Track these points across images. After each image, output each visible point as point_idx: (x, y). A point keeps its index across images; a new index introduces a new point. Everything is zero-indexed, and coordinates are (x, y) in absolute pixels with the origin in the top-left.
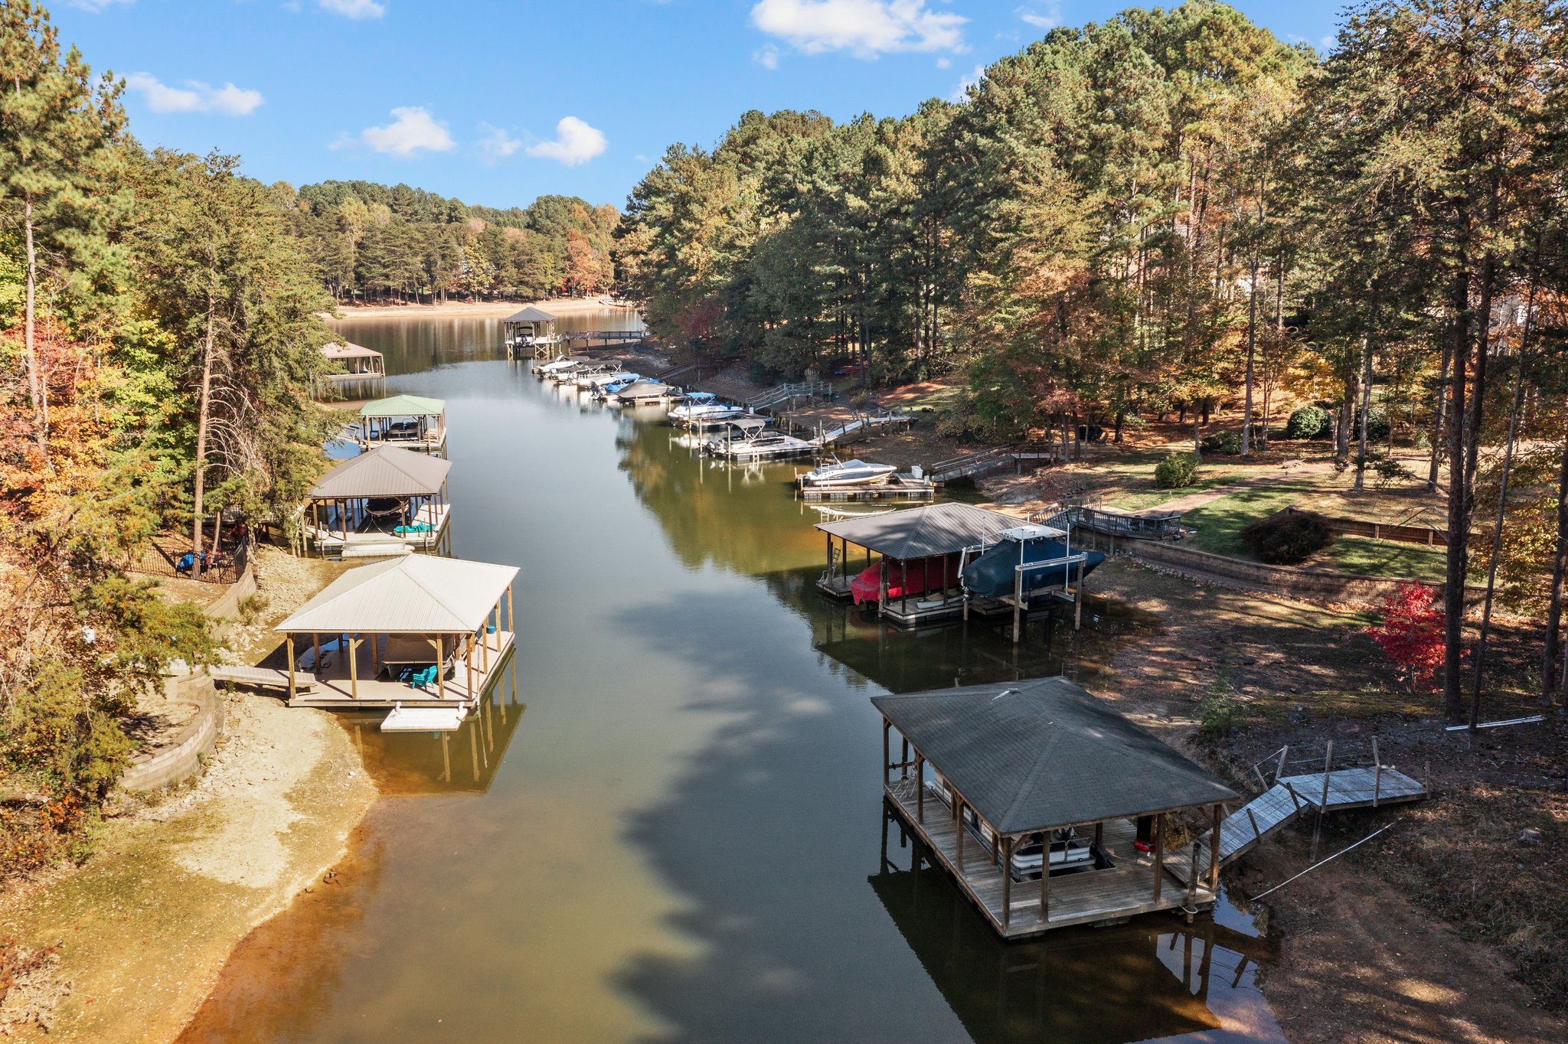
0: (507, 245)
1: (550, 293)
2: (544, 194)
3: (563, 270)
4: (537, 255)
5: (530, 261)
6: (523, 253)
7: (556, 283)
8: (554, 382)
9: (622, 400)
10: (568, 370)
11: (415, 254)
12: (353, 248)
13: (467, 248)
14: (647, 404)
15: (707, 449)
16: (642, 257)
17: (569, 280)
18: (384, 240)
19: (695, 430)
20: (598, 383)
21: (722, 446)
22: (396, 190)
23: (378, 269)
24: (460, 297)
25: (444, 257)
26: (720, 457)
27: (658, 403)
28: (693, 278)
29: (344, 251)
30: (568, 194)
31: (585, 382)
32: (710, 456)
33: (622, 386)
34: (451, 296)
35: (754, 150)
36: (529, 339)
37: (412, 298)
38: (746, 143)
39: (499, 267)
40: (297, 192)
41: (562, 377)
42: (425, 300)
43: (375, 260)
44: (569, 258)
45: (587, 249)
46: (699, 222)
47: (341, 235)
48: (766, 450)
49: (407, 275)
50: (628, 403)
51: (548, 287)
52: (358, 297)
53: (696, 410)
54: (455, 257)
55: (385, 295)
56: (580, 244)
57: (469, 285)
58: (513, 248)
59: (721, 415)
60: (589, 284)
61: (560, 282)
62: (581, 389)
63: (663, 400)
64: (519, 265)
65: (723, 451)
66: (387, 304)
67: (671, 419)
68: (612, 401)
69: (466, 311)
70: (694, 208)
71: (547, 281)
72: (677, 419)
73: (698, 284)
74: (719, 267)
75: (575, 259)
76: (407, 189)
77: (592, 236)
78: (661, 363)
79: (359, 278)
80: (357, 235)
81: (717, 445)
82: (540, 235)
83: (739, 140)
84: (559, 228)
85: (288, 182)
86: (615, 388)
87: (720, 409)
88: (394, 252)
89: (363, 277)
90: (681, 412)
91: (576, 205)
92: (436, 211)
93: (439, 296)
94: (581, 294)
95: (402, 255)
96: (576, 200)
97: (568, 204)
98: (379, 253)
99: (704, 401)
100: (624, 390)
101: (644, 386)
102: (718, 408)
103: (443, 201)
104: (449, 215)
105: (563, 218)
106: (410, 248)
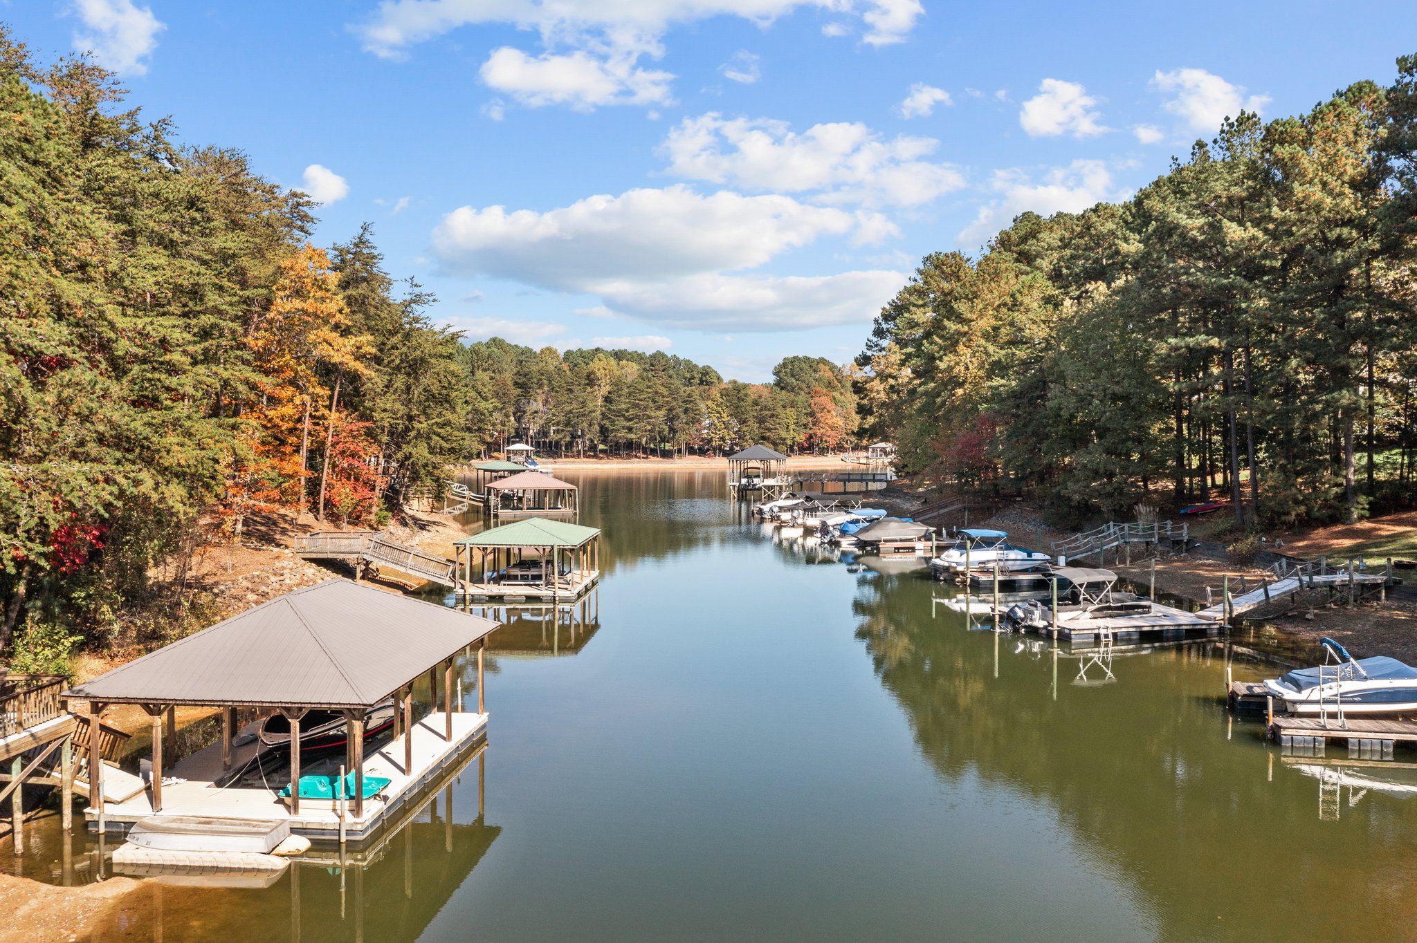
0: (750, 400)
1: (792, 450)
2: (791, 355)
3: (805, 426)
4: (779, 410)
5: (772, 416)
6: (765, 408)
7: (797, 439)
8: (775, 524)
9: (862, 545)
10: (790, 509)
11: (659, 408)
12: (600, 402)
13: (709, 403)
14: (897, 550)
15: (1009, 618)
16: (891, 381)
17: (811, 437)
18: (630, 394)
19: (976, 587)
20: (830, 522)
21: (1037, 613)
22: (653, 357)
23: (621, 422)
24: (702, 452)
25: (686, 411)
26: (1033, 632)
27: (913, 549)
28: (960, 392)
29: (591, 405)
30: (815, 355)
31: (813, 522)
32: (1016, 631)
33: (861, 525)
34: (691, 451)
35: (1032, 246)
36: (756, 481)
37: (653, 452)
38: (1024, 240)
39: (743, 422)
40: (562, 356)
41: (785, 516)
42: (666, 454)
43: (619, 414)
44: (812, 414)
45: (831, 406)
46: (967, 321)
47: (589, 389)
48: (1123, 624)
49: (649, 427)
50: (870, 548)
51: (789, 442)
52: (602, 451)
53: (977, 556)
54: (696, 411)
55: (628, 449)
56: (824, 400)
57: (710, 441)
58: (756, 403)
59: (1018, 566)
60: (832, 442)
61: (801, 438)
62: (809, 532)
63: (919, 545)
64: (761, 421)
65: (1040, 624)
66: (629, 457)
67: (936, 569)
68: (847, 544)
69: (705, 465)
70: (962, 307)
71: (789, 436)
72: (947, 569)
73: (967, 398)
74: (998, 368)
75: (818, 415)
76: (664, 356)
77: (836, 394)
78: (914, 506)
79: (604, 431)
80: (605, 390)
81: (1028, 613)
82: (784, 392)
83: (1014, 238)
84: (804, 386)
85: (554, 346)
86: (853, 528)
87: (1016, 556)
88: (637, 406)
89: (607, 430)
90: (953, 558)
91: (821, 366)
92: (688, 375)
93: (679, 451)
94: (823, 452)
95: (645, 409)
96: (822, 361)
97: (814, 365)
98: (623, 406)
99: (988, 543)
100: (865, 530)
101: (893, 525)
102: (1013, 555)
103: (695, 366)
104: (701, 378)
105: (809, 377)
106: (655, 402)
